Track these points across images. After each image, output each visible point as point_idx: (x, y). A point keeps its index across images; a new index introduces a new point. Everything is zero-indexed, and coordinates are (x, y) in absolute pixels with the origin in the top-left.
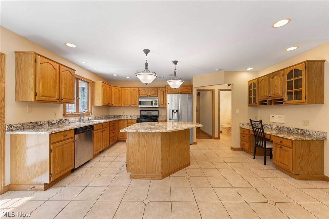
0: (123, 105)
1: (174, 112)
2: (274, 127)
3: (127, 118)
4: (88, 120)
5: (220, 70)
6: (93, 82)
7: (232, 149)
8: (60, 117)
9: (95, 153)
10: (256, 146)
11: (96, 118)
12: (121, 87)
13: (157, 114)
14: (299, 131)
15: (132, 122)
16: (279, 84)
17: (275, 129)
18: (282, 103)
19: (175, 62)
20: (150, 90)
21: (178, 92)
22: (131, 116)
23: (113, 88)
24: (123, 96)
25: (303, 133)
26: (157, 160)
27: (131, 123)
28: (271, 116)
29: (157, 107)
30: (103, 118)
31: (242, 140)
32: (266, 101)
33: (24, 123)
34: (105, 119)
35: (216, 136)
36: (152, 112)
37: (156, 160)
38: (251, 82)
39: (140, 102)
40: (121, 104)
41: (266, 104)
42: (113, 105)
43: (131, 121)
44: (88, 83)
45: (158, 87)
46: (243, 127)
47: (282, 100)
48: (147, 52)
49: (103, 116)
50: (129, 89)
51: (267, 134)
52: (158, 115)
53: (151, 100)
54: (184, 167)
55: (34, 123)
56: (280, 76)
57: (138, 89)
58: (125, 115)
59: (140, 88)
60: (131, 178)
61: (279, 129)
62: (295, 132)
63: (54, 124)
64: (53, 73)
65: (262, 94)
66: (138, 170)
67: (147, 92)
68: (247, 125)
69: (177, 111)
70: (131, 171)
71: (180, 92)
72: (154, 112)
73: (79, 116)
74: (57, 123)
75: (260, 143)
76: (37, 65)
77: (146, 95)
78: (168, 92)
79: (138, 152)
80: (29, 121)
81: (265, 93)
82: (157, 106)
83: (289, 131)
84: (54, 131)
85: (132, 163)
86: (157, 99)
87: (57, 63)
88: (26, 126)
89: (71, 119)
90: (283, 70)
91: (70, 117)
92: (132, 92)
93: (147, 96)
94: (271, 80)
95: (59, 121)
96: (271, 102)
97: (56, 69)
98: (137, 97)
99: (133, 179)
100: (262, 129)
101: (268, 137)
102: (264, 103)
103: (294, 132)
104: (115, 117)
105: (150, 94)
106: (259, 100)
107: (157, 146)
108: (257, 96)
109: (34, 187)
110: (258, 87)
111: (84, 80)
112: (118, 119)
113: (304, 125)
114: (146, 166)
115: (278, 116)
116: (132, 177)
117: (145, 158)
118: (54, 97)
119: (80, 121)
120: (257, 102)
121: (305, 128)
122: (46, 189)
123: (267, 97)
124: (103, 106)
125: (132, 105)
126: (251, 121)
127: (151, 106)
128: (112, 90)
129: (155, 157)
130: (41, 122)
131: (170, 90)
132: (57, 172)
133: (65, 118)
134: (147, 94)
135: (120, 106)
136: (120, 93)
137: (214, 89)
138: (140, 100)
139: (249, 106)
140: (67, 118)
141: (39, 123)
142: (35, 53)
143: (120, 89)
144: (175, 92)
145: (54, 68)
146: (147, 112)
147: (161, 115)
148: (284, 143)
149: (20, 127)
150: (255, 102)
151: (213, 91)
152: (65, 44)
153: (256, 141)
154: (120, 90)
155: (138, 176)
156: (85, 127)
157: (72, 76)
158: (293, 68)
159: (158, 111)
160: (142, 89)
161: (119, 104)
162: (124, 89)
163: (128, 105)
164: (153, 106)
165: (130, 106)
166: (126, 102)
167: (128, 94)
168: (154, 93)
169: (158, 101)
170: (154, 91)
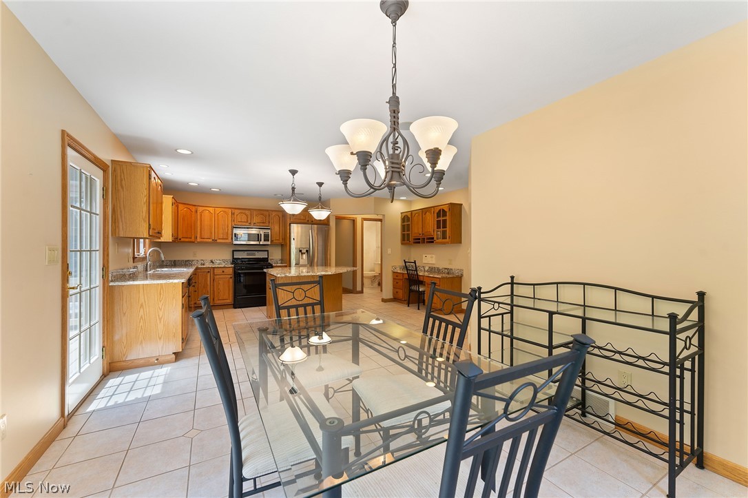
0: (199, 240)
1: (302, 253)
2: (427, 268)
3: (204, 264)
7: (384, 301)
10: (411, 291)
12: (195, 206)
15: (223, 272)
16: (430, 221)
17: (427, 271)
18: (433, 242)
19: (320, 184)
20: (254, 213)
21: (308, 221)
22: (212, 262)
23: (180, 207)
24: (199, 222)
25: (449, 271)
28: (424, 256)
29: (268, 245)
31: (394, 287)
32: (419, 239)
35: (359, 288)
36: (256, 252)
38: (404, 214)
39: (236, 234)
40: (195, 238)
42: (179, 239)
43: (221, 270)
45: (269, 210)
46: (396, 271)
47: (433, 238)
48: (294, 172)
50: (211, 209)
51: (421, 276)
52: (267, 258)
53: (258, 232)
56: (431, 213)
57: (230, 210)
58: (199, 259)
59: (235, 208)
61: (432, 270)
65: (416, 231)
67: (249, 217)
68: (400, 268)
69: (307, 251)
72: (260, 252)
75: (414, 288)
77: (247, 222)
78: (292, 220)
81: (418, 230)
82: (269, 243)
83: (439, 271)
86: (269, 231)
90: (434, 207)
92: (218, 216)
93: (250, 223)
94: (424, 216)
96: (423, 241)
98: (230, 226)
100: (416, 270)
101: (421, 279)
102: (418, 241)
103: (442, 271)
105: (254, 221)
106: (413, 238)
109: (157, 360)
110: (412, 222)
113: (450, 264)
115: (430, 256)
120: (410, 240)
123: (420, 234)
124: (174, 241)
125: (219, 241)
126: (405, 262)
128: (179, 210)
131: (295, 218)
135: (193, 242)
136: (193, 216)
137: (356, 219)
138: (236, 231)
139: (402, 244)
144: (303, 221)
146: (246, 252)
147: (274, 258)
150: (408, 240)
152: (176, 150)
153: (410, 286)
154: (193, 210)
158: (441, 207)
159: (268, 251)
160: (239, 211)
161: (191, 238)
162: (200, 209)
163: (210, 240)
164: (261, 243)
165: (215, 242)
166: (206, 235)
167: (211, 220)
168: (261, 220)
169: (269, 234)
170: (262, 216)
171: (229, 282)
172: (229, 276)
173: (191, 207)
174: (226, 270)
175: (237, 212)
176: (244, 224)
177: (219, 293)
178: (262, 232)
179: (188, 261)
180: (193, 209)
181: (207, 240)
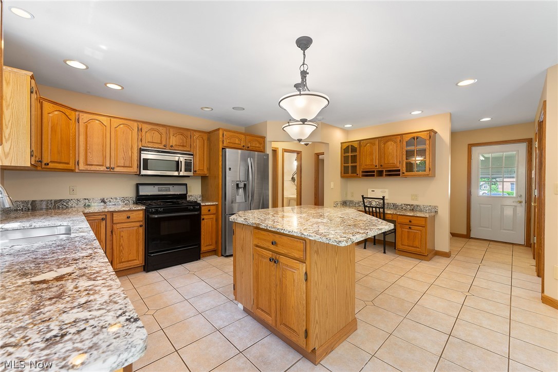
0: (82, 166)
12: (75, 110)
14: (409, 206)
15: (129, 218)
16: (395, 151)
18: (399, 175)
20: (171, 131)
21: (244, 146)
22: (103, 201)
25: (414, 208)
28: (370, 190)
32: (374, 172)
36: (171, 187)
38: (346, 145)
39: (146, 160)
40: (77, 163)
41: (373, 175)
45: (192, 130)
47: (399, 171)
50: (105, 120)
51: (389, 214)
53: (177, 159)
56: (395, 142)
59: (144, 122)
62: (404, 208)
65: (368, 162)
67: (164, 136)
69: (245, 185)
71: (246, 147)
77: (161, 143)
78: (225, 145)
81: (372, 160)
82: (191, 174)
90: (401, 135)
92: (116, 131)
93: (165, 146)
94: (382, 146)
96: (380, 174)
98: (136, 148)
102: (371, 174)
103: (402, 208)
105: (170, 143)
106: (362, 170)
108: (357, 164)
110: (360, 152)
113: (413, 200)
115: (381, 190)
120: (358, 172)
121: (415, 203)
123: (376, 166)
125: (117, 169)
126: (363, 198)
127: (176, 173)
131: (229, 141)
134: (164, 143)
135: (72, 171)
136: (72, 127)
137: (277, 149)
138: (145, 155)
139: (342, 177)
143: (71, 115)
144: (237, 146)
148: (413, 222)
150: (354, 172)
151: (276, 151)
154: (73, 117)
158: (415, 135)
159: (186, 185)
160: (150, 127)
161: (68, 163)
162: (84, 118)
163: (103, 168)
164: (182, 174)
165: (111, 171)
166: (95, 158)
167: (104, 136)
168: (181, 141)
169: (192, 161)
170: (181, 136)
171: (137, 233)
172: (138, 224)
173: (68, 112)
174: (133, 215)
175: (145, 127)
176: (157, 146)
177: (121, 251)
178: (182, 159)
179: (61, 200)
180: (73, 115)
181: (98, 168)
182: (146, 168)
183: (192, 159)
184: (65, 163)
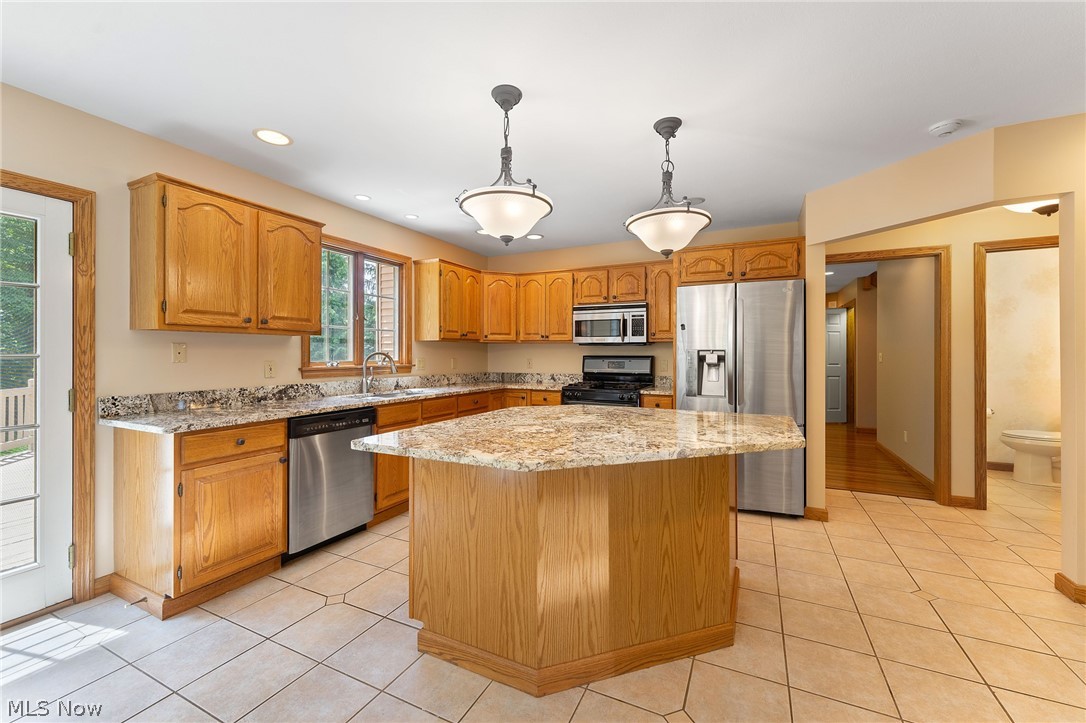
0: (522, 337)
1: (709, 365)
3: (539, 383)
4: (397, 386)
5: (961, 124)
6: (416, 263)
7: (1067, 589)
8: (289, 375)
9: (383, 504)
11: (427, 382)
12: (515, 274)
13: (648, 371)
15: (545, 399)
19: (669, 127)
20: (615, 274)
21: (731, 274)
22: (553, 378)
23: (487, 279)
24: (522, 305)
26: (517, 595)
27: (544, 402)
29: (644, 344)
30: (459, 380)
33: (158, 395)
34: (466, 383)
36: (626, 361)
37: (514, 594)
39: (578, 323)
40: (517, 334)
42: (486, 337)
43: (543, 395)
44: (401, 266)
45: (650, 263)
48: (507, 97)
49: (458, 375)
50: (541, 279)
52: (652, 374)
53: (619, 316)
54: (692, 649)
55: (192, 394)
57: (570, 275)
58: (535, 372)
59: (580, 270)
60: (422, 647)
63: (265, 398)
64: (230, 236)
66: (447, 620)
67: (604, 283)
69: (721, 359)
70: (421, 616)
71: (737, 275)
73: (357, 375)
74: (274, 395)
76: (167, 213)
77: (600, 295)
78: (684, 279)
79: (447, 539)
80: (174, 389)
82: (643, 339)
84: (189, 427)
85: (425, 584)
86: (642, 312)
87: (245, 203)
88: (163, 404)
89: (328, 385)
91: (325, 376)
92: (550, 290)
93: (606, 298)
95: (280, 392)
97: (240, 224)
98: (571, 309)
99: (427, 652)
104: (503, 378)
105: (613, 292)
107: (519, 528)
109: (144, 600)
111: (382, 258)
112: (499, 386)
114: (474, 614)
116: (425, 645)
117: (473, 571)
118: (235, 315)
119: (361, 391)
122: (169, 614)
124: (443, 340)
125: (552, 338)
127: (618, 340)
128: (486, 286)
129: (512, 580)
130: (218, 393)
131: (693, 270)
132: (206, 562)
133: (308, 381)
134: (605, 294)
135: (515, 342)
136: (513, 294)
137: (947, 248)
138: (578, 316)
140: (314, 382)
141: (209, 397)
142: (161, 177)
143: (512, 281)
144: (713, 277)
145: (234, 220)
146: (607, 361)
147: (663, 374)
149: (144, 406)
151: (937, 256)
154: (513, 283)
155: (444, 645)
156: (332, 412)
157: (310, 244)
159: (652, 359)
160: (585, 274)
161: (509, 334)
162: (523, 280)
163: (539, 338)
164: (626, 340)
165: (546, 340)
166: (533, 328)
167: (540, 298)
168: (630, 286)
169: (645, 318)
170: (630, 278)
175: (581, 276)
176: (595, 300)
178: (627, 316)
179: (519, 374)
181: (535, 337)
182: (579, 334)
183: (645, 314)
184: (506, 334)
